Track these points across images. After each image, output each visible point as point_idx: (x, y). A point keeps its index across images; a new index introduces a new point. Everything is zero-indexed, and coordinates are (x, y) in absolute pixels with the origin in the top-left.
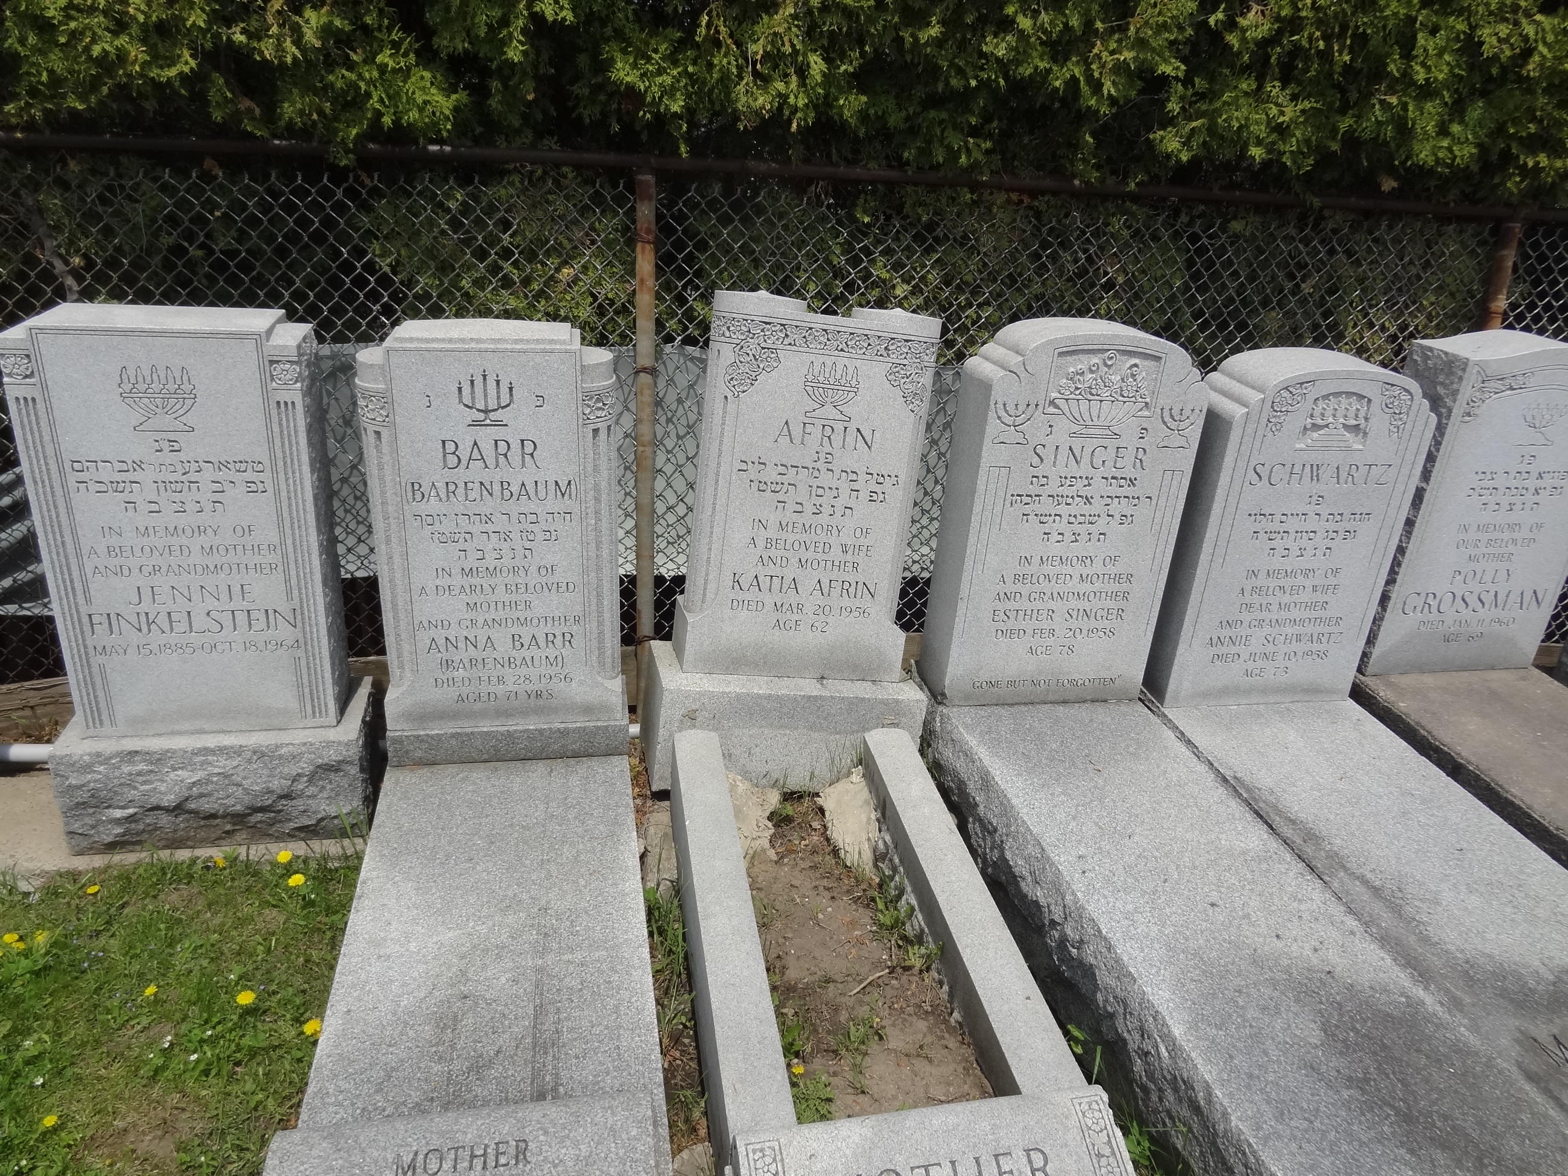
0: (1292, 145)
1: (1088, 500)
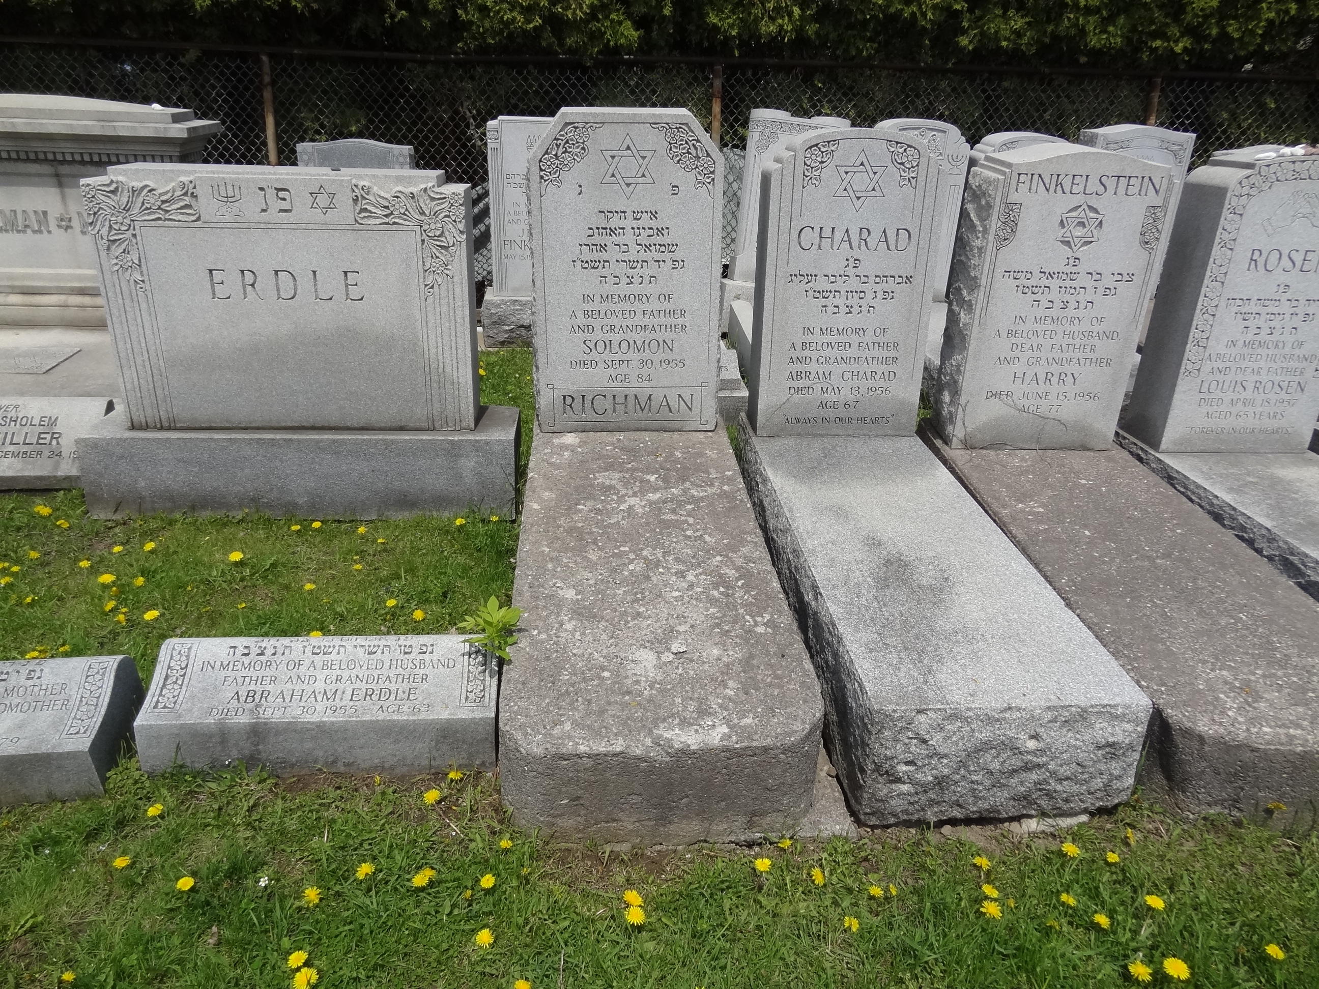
0: (1025, 40)
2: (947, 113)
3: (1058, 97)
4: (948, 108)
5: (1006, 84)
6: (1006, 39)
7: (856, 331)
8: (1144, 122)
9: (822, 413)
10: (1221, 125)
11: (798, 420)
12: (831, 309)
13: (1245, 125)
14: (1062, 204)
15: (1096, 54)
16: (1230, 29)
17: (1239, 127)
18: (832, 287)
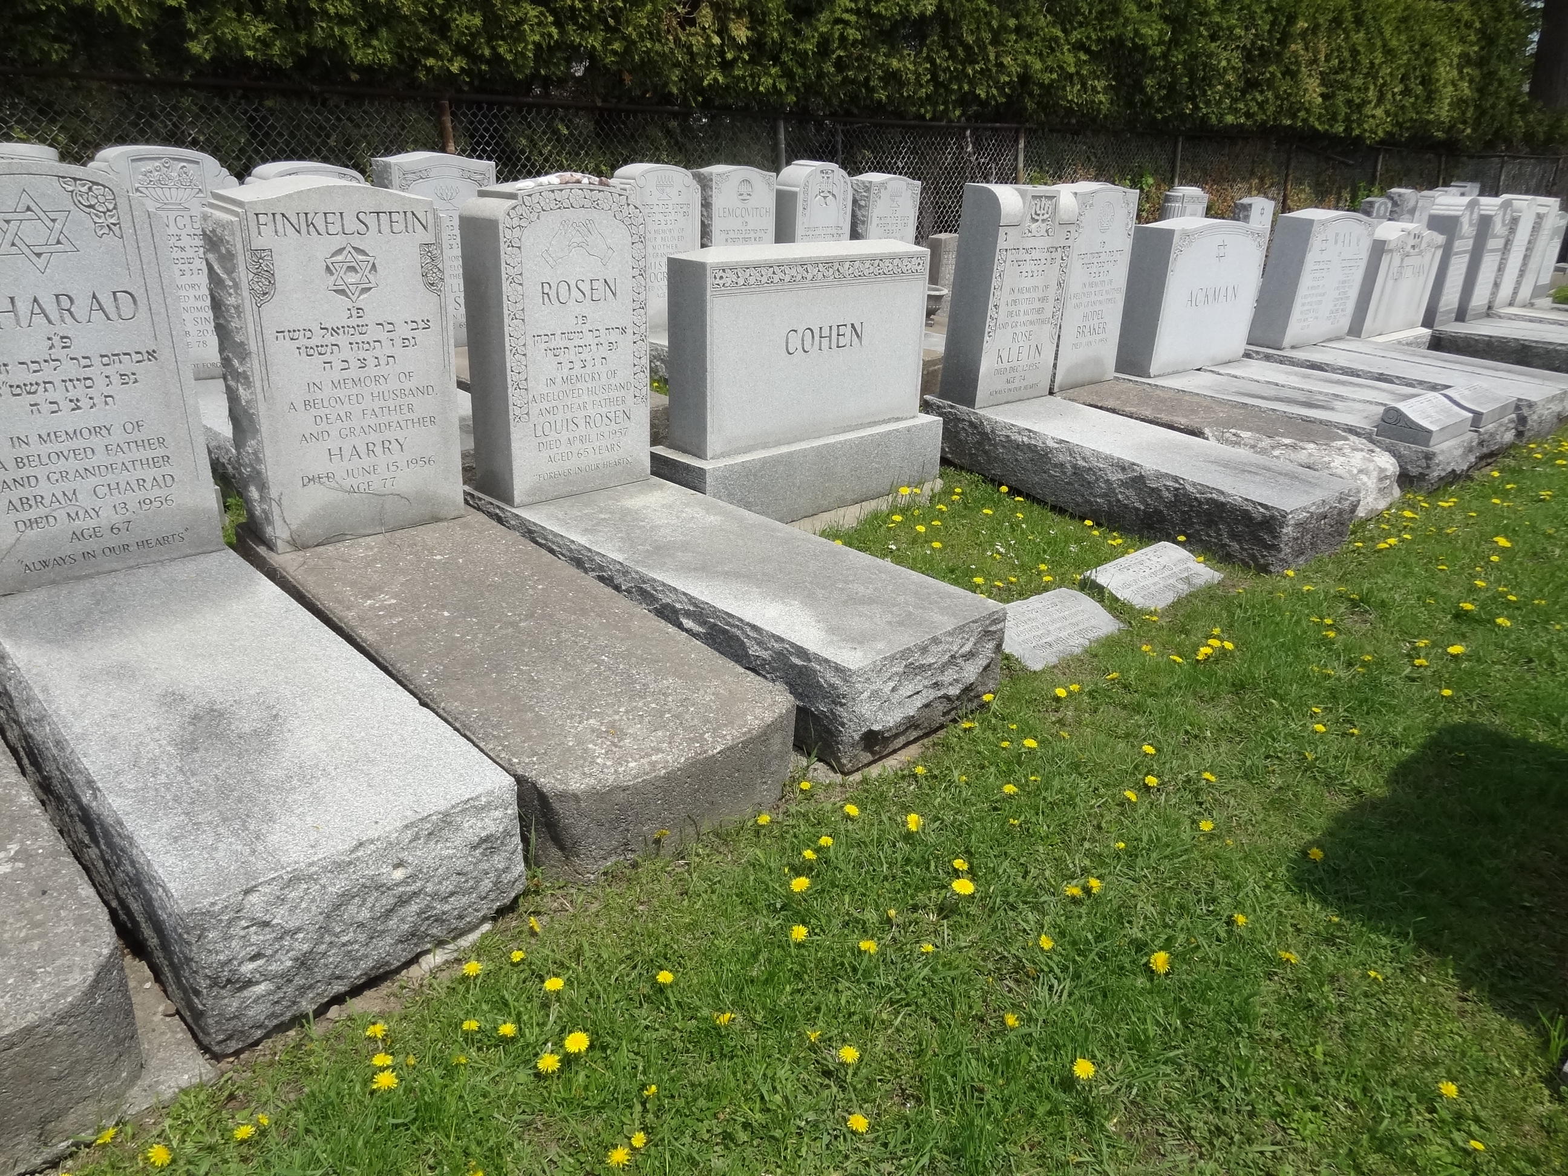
0: (276, 50)
1: (183, 249)
2: (202, 138)
3: (339, 119)
4: (200, 132)
5: (269, 103)
6: (250, 48)
7: (95, 431)
8: (443, 150)
9: (80, 547)
10: (523, 152)
11: (45, 564)
12: (45, 408)
13: (546, 151)
14: (322, 247)
15: (368, 71)
16: (501, 50)
17: (541, 154)
18: (38, 377)
